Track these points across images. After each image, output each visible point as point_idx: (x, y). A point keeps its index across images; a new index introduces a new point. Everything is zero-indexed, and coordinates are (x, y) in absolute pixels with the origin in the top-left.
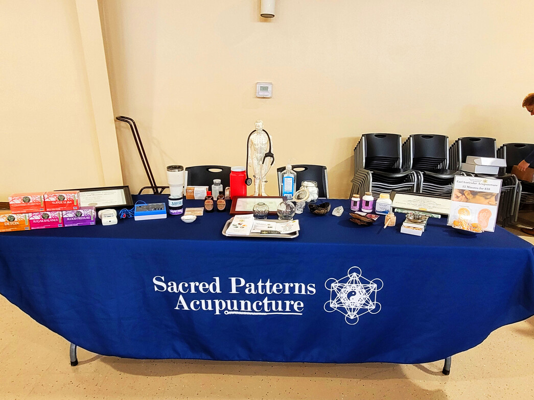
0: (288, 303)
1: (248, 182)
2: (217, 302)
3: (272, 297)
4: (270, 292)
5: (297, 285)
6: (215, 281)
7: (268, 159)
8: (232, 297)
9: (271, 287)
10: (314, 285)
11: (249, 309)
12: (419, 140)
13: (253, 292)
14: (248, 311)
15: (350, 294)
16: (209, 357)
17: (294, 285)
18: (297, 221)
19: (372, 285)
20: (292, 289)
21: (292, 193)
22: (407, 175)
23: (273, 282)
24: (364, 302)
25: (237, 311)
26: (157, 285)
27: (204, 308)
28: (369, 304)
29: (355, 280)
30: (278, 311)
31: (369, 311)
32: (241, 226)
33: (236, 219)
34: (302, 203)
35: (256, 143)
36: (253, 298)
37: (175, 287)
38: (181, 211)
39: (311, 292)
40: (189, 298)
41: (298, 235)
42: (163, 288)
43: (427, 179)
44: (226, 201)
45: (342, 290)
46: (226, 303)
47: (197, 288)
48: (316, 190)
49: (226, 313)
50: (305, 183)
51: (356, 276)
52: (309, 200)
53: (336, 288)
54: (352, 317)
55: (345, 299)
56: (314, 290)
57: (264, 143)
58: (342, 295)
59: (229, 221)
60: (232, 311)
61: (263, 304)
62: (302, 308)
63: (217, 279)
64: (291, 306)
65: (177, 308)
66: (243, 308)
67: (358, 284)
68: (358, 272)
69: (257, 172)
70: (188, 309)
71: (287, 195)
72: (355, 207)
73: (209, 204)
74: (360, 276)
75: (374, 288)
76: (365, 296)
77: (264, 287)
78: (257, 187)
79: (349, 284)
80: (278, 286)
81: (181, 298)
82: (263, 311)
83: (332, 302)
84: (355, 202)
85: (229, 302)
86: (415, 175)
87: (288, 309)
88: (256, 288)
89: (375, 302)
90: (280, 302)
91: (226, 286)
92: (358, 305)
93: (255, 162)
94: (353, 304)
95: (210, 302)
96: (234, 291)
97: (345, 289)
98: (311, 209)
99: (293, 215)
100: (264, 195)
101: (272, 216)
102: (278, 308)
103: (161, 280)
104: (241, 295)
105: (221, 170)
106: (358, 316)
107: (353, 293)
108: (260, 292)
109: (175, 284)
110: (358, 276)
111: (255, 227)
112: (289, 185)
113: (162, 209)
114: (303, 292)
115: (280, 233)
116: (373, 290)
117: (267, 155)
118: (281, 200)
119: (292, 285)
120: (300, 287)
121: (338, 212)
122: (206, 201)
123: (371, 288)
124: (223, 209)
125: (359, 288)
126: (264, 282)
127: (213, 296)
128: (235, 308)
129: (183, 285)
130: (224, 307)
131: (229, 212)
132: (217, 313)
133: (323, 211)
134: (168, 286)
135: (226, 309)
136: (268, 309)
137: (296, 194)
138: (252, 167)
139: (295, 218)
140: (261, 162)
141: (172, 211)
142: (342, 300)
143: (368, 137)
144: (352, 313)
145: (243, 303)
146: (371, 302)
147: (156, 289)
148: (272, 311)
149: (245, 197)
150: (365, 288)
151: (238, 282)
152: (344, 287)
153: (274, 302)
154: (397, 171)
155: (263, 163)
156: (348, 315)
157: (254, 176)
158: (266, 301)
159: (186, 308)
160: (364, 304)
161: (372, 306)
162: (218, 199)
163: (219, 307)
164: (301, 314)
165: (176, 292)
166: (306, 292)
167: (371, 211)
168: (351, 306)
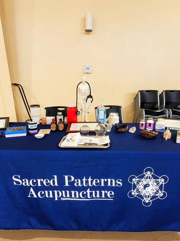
0: (103, 192)
1: (77, 113)
2: (56, 192)
3: (92, 188)
4: (91, 185)
5: (109, 180)
6: (54, 178)
7: (90, 99)
8: (66, 189)
9: (92, 182)
10: (121, 180)
11: (77, 196)
12: (168, 93)
13: (80, 185)
14: (76, 198)
15: (146, 186)
16: (52, 228)
17: (107, 180)
18: (108, 136)
19: (161, 180)
20: (106, 183)
21: (104, 120)
22: (163, 111)
23: (93, 179)
24: (155, 191)
25: (69, 198)
26: (15, 181)
27: (47, 196)
28: (159, 192)
29: (149, 176)
30: (97, 198)
31: (159, 197)
32: (72, 140)
33: (69, 136)
34: (110, 125)
35: (82, 89)
36: (80, 189)
37: (28, 183)
38: (36, 131)
39: (119, 185)
40: (37, 190)
41: (109, 145)
42: (19, 183)
43: (174, 113)
44: (64, 125)
45: (140, 183)
46: (62, 193)
47: (42, 183)
48: (118, 118)
49: (62, 199)
50: (112, 114)
51: (150, 174)
52: (114, 124)
53: (136, 182)
54: (147, 202)
55: (142, 189)
56: (121, 184)
57: (86, 89)
58: (140, 187)
59: (64, 137)
60: (66, 198)
61: (87, 193)
62: (113, 195)
63: (56, 177)
64: (106, 194)
65: (29, 196)
66: (73, 196)
67: (151, 179)
68: (151, 171)
69: (83, 108)
70: (36, 197)
71: (101, 121)
72: (142, 127)
73: (53, 126)
74: (152, 173)
75: (162, 182)
76: (156, 187)
77: (87, 182)
78: (83, 116)
79: (145, 179)
80: (96, 181)
81: (32, 190)
82: (87, 198)
83: (133, 191)
84: (142, 124)
85: (64, 192)
86: (167, 111)
87: (103, 196)
88: (82, 182)
89: (163, 191)
90: (98, 192)
91: (61, 181)
92: (151, 193)
93: (82, 101)
94: (147, 192)
95: (51, 192)
96: (67, 184)
97: (142, 183)
98: (116, 129)
99: (105, 132)
100: (87, 121)
101: (92, 133)
102: (96, 195)
103: (18, 178)
104: (72, 187)
105: (64, 109)
106: (151, 201)
107: (148, 185)
108: (84, 185)
109: (27, 180)
110: (151, 174)
111: (81, 141)
112: (102, 115)
113: (23, 130)
114: (114, 185)
115: (97, 145)
116: (161, 183)
117: (88, 97)
118: (97, 124)
119: (106, 180)
120: (111, 182)
121: (133, 130)
122: (52, 125)
123: (160, 182)
124: (62, 129)
125: (152, 182)
126: (87, 178)
127: (53, 188)
128: (68, 196)
129: (33, 181)
130: (60, 195)
131: (66, 131)
132: (56, 199)
133: (123, 130)
134: (23, 182)
135: (62, 196)
136: (90, 197)
137: (106, 120)
138: (80, 104)
139: (106, 134)
140: (85, 101)
141: (30, 131)
142: (140, 190)
143: (141, 92)
144: (147, 199)
145: (73, 192)
146: (160, 191)
147: (15, 184)
148: (93, 198)
149: (76, 122)
150: (156, 182)
151: (69, 179)
152: (142, 181)
153: (94, 192)
154: (157, 109)
155: (86, 102)
156: (145, 200)
157: (81, 110)
158: (88, 191)
159: (35, 196)
160: (155, 193)
161: (161, 194)
162: (59, 123)
163: (57, 195)
164: (113, 200)
165: (28, 185)
166: (115, 184)
167: (152, 129)
168: (146, 194)
